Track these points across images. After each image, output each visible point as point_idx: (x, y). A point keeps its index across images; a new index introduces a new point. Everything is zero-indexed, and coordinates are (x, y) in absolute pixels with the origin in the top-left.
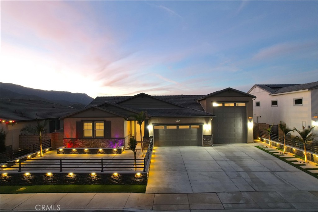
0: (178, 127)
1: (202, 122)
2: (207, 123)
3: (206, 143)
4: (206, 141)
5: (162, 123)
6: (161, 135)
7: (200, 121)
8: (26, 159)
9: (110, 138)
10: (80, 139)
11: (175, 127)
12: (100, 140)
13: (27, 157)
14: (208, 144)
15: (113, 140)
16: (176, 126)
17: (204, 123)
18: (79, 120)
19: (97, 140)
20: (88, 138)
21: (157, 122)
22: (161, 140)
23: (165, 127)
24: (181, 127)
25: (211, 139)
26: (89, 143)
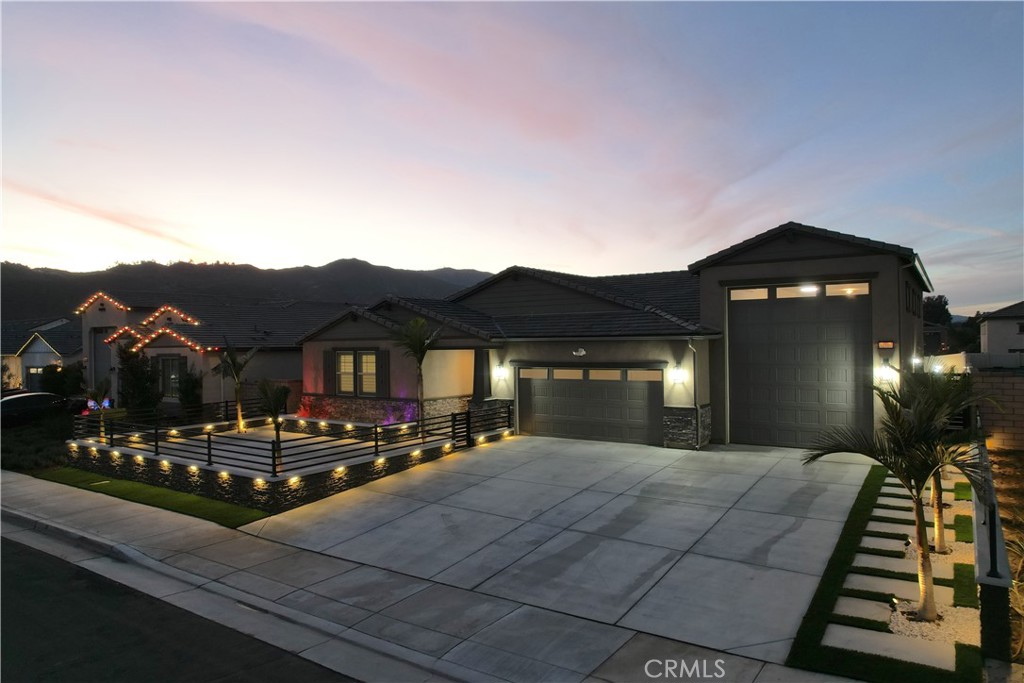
0: (586, 375)
1: (662, 358)
2: (679, 362)
3: (673, 434)
4: (673, 428)
5: (536, 357)
6: (539, 399)
7: (654, 354)
8: (200, 431)
9: (389, 398)
10: (330, 396)
11: (576, 374)
12: (368, 401)
13: (202, 429)
14: (682, 440)
15: (393, 404)
16: (581, 371)
17: (667, 362)
18: (329, 345)
19: (361, 401)
20: (347, 396)
21: (525, 356)
22: (538, 416)
23: (550, 374)
24: (595, 375)
25: (689, 423)
26: (347, 409)
